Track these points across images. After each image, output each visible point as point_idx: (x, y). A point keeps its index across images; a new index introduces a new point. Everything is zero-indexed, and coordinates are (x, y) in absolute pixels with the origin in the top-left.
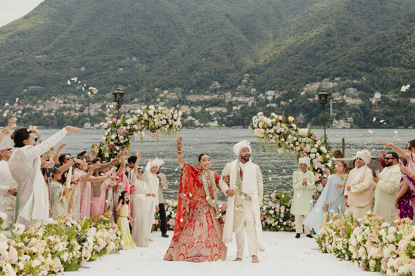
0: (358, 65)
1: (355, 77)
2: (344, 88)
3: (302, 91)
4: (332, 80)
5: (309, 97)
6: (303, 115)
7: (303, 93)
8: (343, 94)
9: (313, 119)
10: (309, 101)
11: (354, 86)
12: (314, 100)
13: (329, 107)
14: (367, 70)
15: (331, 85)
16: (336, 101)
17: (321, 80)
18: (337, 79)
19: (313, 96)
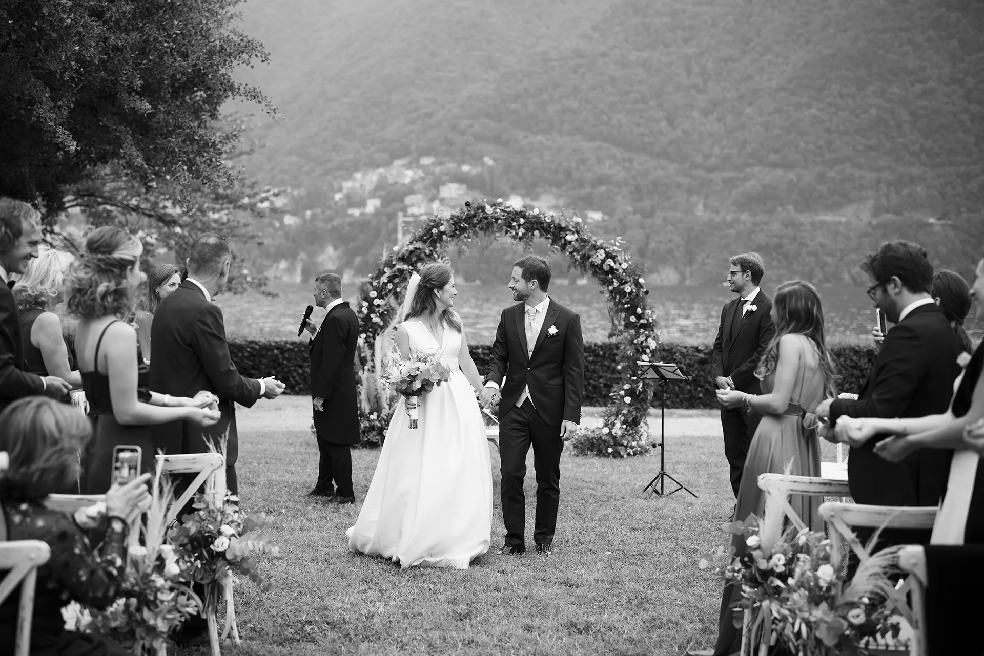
0: (477, 127)
1: (466, 156)
2: (437, 184)
3: (340, 190)
4: (414, 164)
5: (351, 205)
6: (336, 248)
7: (338, 196)
8: (432, 200)
9: (358, 260)
10: (351, 215)
11: (460, 179)
12: (362, 214)
13: (396, 231)
14: (497, 140)
15: (409, 175)
16: (413, 215)
17: (388, 164)
18: (427, 161)
19: (362, 204)
